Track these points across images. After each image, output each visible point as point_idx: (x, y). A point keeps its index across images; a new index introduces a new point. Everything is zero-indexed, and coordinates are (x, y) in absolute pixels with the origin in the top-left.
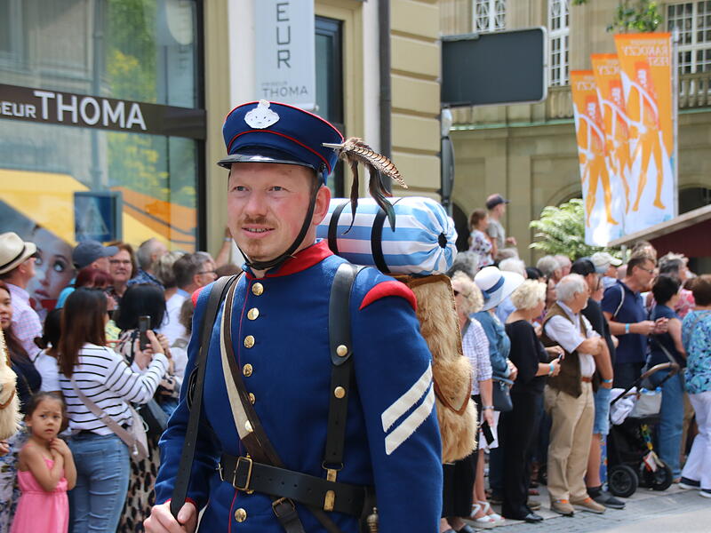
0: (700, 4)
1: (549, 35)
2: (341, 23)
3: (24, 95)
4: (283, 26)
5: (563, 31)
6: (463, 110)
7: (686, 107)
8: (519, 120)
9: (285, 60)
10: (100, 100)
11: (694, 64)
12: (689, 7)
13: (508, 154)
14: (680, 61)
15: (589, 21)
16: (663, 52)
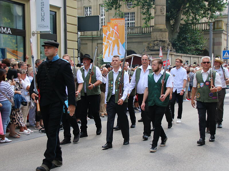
0: (131, 13)
1: (101, 18)
2: (56, 12)
4: (43, 12)
5: (103, 17)
6: (83, 32)
7: (129, 34)
8: (94, 35)
9: (43, 20)
10: (1, 27)
11: (130, 25)
12: (129, 13)
13: (92, 43)
14: (127, 25)
15: (109, 15)
16: (122, 22)
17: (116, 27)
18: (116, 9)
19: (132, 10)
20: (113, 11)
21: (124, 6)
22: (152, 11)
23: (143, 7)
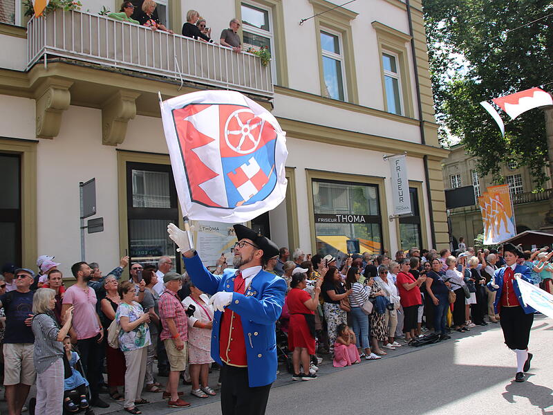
0: (515, 176)
1: (475, 186)
2: (416, 189)
3: (333, 216)
4: (400, 191)
5: (478, 185)
7: (516, 204)
8: (468, 211)
9: (402, 200)
10: (353, 216)
11: (516, 192)
12: (512, 176)
13: (465, 220)
14: (512, 192)
15: (485, 182)
16: (506, 190)
17: (497, 197)
18: (493, 173)
19: (517, 172)
20: (489, 176)
21: (505, 167)
22: (546, 170)
23: (531, 166)
